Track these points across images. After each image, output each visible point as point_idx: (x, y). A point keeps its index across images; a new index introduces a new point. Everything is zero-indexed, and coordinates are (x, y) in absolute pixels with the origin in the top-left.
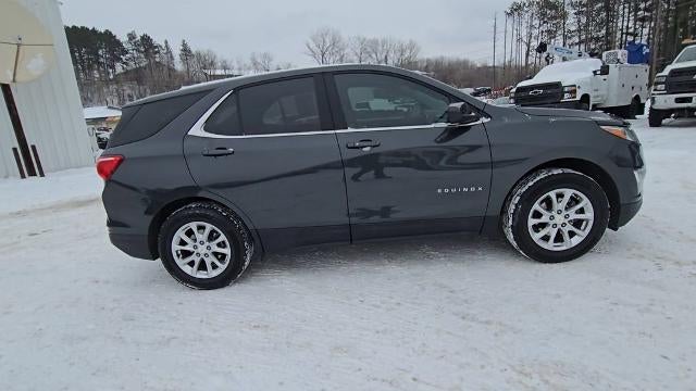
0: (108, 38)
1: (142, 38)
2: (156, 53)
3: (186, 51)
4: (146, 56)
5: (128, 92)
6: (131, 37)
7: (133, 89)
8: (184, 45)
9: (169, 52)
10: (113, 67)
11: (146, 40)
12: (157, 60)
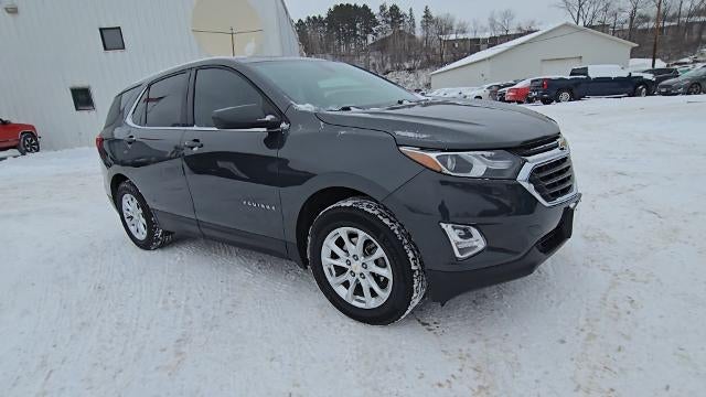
0: (365, 12)
1: (391, 9)
2: (400, 22)
3: (427, 16)
4: (392, 26)
5: (373, 61)
6: (383, 8)
7: (377, 58)
8: (427, 11)
9: (412, 20)
10: (366, 38)
11: (394, 9)
12: (401, 28)
